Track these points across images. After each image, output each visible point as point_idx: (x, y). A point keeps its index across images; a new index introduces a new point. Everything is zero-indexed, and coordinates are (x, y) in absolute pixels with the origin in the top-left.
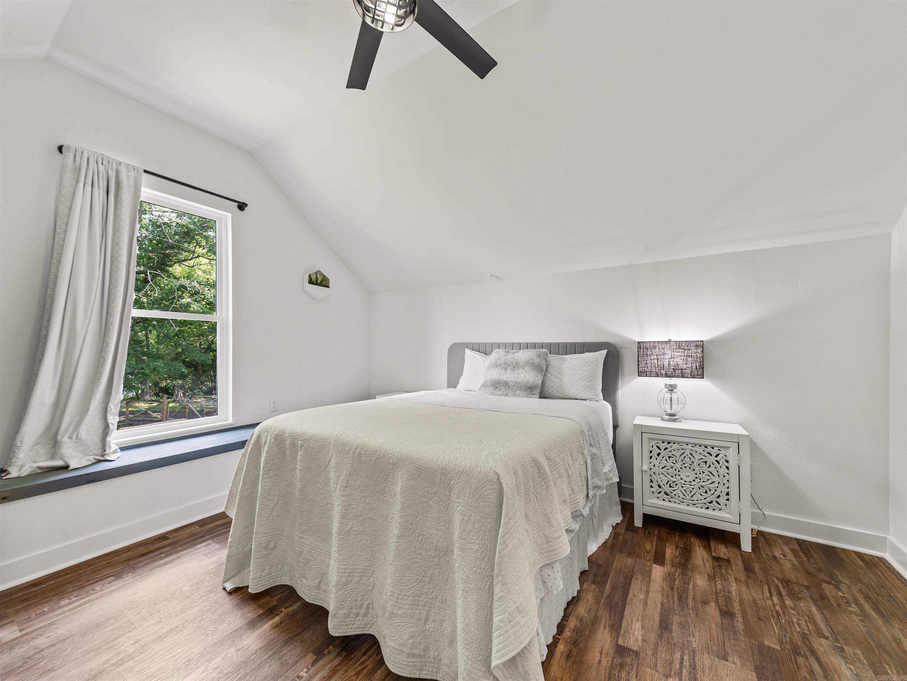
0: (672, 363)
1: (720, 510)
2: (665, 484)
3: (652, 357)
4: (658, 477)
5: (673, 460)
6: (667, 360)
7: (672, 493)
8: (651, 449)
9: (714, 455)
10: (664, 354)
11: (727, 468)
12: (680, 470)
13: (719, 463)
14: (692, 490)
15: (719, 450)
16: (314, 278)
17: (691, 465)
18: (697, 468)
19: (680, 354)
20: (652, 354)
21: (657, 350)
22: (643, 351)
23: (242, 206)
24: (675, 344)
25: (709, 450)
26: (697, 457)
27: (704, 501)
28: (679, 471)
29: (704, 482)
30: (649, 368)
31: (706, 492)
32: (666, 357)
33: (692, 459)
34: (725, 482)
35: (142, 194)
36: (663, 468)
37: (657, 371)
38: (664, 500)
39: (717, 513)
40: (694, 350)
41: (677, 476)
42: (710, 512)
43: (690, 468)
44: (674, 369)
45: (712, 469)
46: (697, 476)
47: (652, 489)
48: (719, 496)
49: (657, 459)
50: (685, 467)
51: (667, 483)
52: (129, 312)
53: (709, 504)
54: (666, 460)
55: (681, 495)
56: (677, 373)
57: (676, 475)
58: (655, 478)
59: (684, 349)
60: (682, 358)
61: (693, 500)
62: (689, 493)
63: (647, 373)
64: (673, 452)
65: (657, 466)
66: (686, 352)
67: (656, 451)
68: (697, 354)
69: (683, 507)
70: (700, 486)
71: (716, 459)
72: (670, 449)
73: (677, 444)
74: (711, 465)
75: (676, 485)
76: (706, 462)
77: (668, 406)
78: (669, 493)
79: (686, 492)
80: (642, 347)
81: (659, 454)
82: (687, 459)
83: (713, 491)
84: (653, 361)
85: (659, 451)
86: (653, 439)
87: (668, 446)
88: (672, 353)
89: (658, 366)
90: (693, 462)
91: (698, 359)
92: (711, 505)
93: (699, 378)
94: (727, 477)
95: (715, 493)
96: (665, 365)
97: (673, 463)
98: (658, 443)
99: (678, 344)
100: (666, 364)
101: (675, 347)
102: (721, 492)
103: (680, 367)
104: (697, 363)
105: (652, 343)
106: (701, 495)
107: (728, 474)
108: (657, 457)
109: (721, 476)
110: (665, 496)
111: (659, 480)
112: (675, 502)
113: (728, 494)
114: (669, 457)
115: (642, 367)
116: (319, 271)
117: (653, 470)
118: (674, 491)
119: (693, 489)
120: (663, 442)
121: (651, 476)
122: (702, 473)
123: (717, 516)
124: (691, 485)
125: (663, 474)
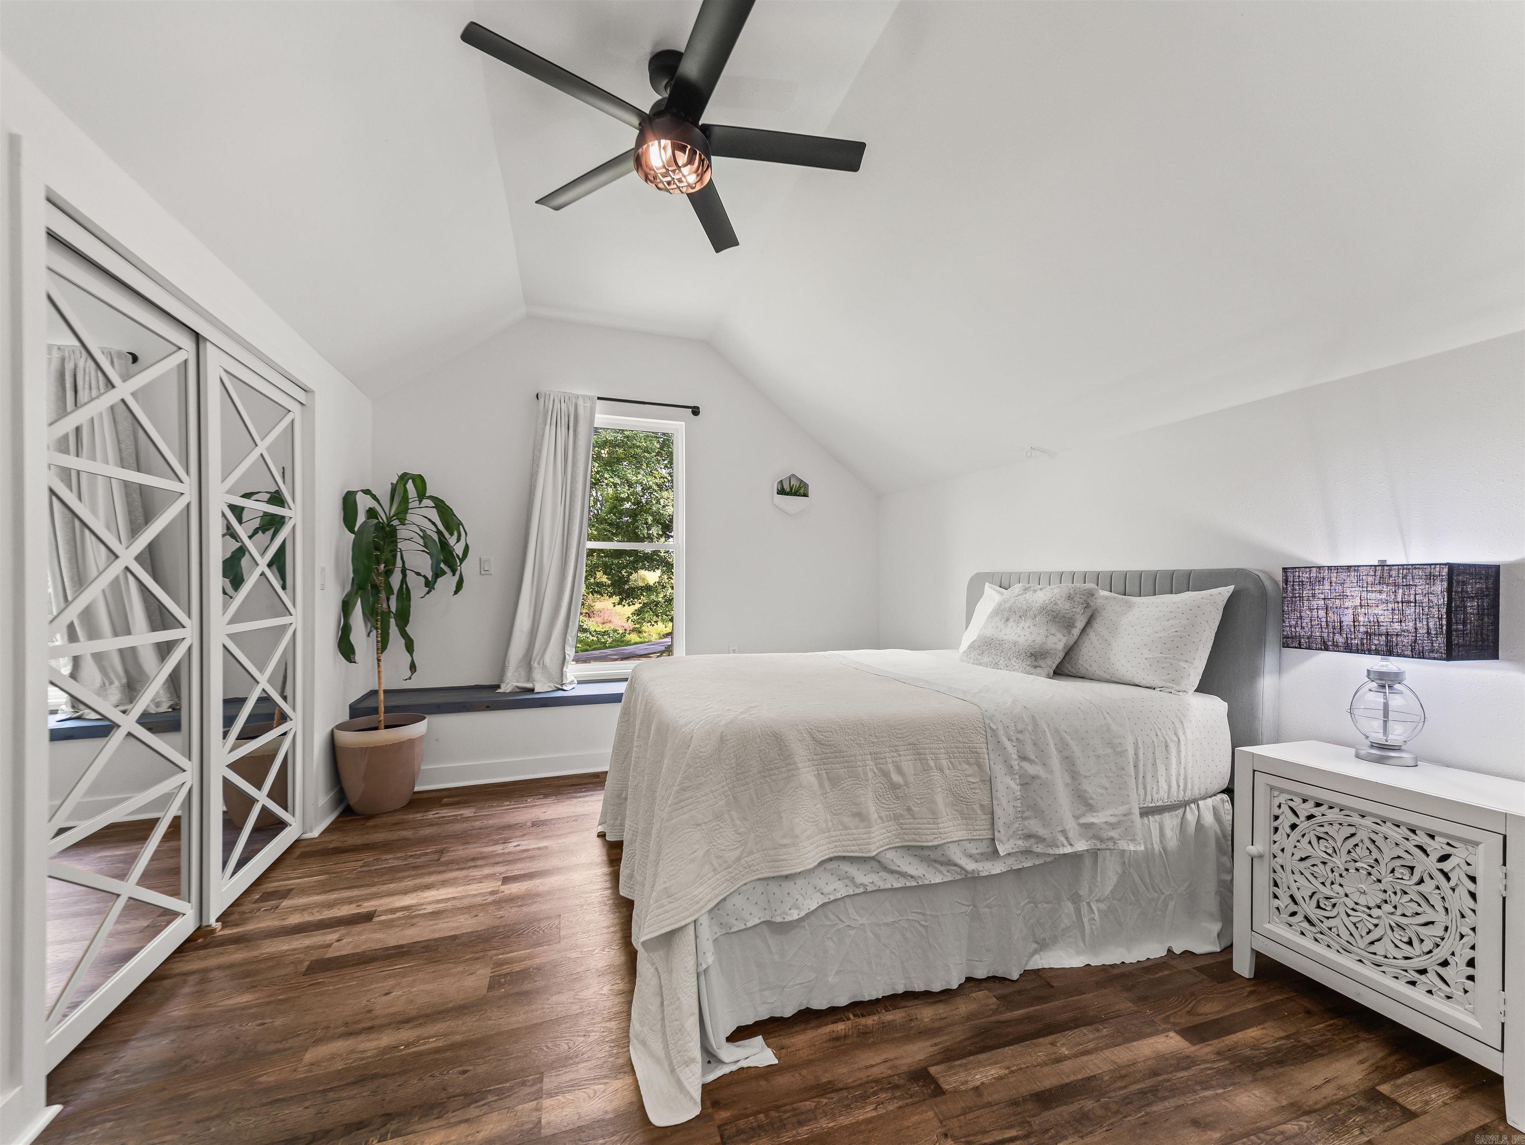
0: (1361, 619)
1: (1449, 997)
2: (1307, 899)
3: (1314, 604)
4: (1291, 878)
5: (1326, 847)
6: (1350, 611)
7: (1322, 922)
8: (1277, 812)
9: (1435, 856)
10: (1343, 596)
11: (1473, 895)
12: (1344, 873)
13: (1448, 879)
14: (1372, 927)
15: (1448, 844)
16: (787, 487)
17: (1373, 867)
18: (1388, 879)
19: (1384, 596)
20: (1314, 596)
21: (1327, 586)
22: (1294, 589)
23: (696, 411)
24: (1372, 573)
25: (1422, 839)
26: (1389, 851)
27: (1405, 963)
28: (1341, 875)
29: (1404, 915)
30: (1306, 629)
31: (1410, 943)
32: (1348, 604)
33: (1376, 854)
34: (1466, 930)
35: (596, 420)
36: (1302, 859)
37: (1325, 635)
38: (1302, 933)
39: (1436, 1004)
40: (1421, 587)
41: (1336, 887)
42: (1417, 995)
43: (1370, 874)
44: (1367, 632)
45: (1425, 888)
46: (1387, 898)
47: (1276, 903)
48: (1445, 964)
49: (1288, 836)
50: (1357, 870)
51: (1311, 897)
52: (584, 545)
53: (1417, 975)
54: (1310, 843)
55: (1345, 935)
56: (1376, 642)
57: (1332, 883)
58: (1284, 878)
59: (1395, 585)
60: (1390, 606)
61: (1375, 954)
62: (1364, 934)
63: (1302, 640)
64: (1327, 828)
65: (1288, 852)
66: (1401, 591)
67: (1288, 818)
68: (1432, 597)
69: (1347, 962)
70: (1393, 924)
71: (1441, 865)
72: (1319, 819)
73: (1336, 810)
74: (1426, 878)
75: (1334, 905)
76: (1412, 868)
77: (1378, 724)
78: (1313, 918)
79: (1357, 928)
80: (1291, 579)
81: (1294, 827)
82: (1361, 851)
83: (1428, 945)
84: (1315, 613)
85: (1294, 820)
86: (1282, 791)
87: (1316, 811)
88: (1364, 594)
89: (1327, 625)
90: (1376, 860)
91: (1434, 611)
92: (1423, 978)
93: (1434, 659)
94: (1470, 919)
95: (1435, 951)
96: (1345, 624)
97: (1325, 852)
98: (1292, 800)
99: (1379, 573)
100: (1348, 619)
101: (1370, 579)
102: (1453, 954)
103: (1383, 629)
104: (1431, 620)
105: (1314, 570)
106: (1397, 946)
107: (1474, 911)
108: (1289, 831)
109: (1455, 913)
110: (1306, 925)
111: (1294, 886)
112: (1329, 946)
113: (1471, 963)
114: (1319, 838)
115: (1290, 626)
116: (793, 475)
117: (1279, 860)
118: (1328, 918)
119: (1376, 926)
120: (1305, 801)
121: (1275, 872)
122: (1399, 893)
123: (1433, 1009)
124: (1370, 916)
125: (1302, 874)
